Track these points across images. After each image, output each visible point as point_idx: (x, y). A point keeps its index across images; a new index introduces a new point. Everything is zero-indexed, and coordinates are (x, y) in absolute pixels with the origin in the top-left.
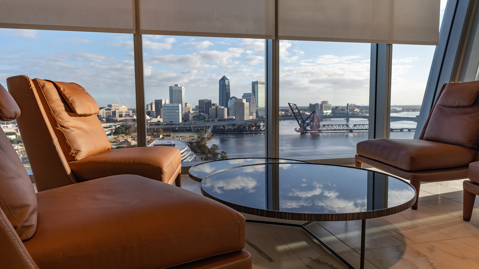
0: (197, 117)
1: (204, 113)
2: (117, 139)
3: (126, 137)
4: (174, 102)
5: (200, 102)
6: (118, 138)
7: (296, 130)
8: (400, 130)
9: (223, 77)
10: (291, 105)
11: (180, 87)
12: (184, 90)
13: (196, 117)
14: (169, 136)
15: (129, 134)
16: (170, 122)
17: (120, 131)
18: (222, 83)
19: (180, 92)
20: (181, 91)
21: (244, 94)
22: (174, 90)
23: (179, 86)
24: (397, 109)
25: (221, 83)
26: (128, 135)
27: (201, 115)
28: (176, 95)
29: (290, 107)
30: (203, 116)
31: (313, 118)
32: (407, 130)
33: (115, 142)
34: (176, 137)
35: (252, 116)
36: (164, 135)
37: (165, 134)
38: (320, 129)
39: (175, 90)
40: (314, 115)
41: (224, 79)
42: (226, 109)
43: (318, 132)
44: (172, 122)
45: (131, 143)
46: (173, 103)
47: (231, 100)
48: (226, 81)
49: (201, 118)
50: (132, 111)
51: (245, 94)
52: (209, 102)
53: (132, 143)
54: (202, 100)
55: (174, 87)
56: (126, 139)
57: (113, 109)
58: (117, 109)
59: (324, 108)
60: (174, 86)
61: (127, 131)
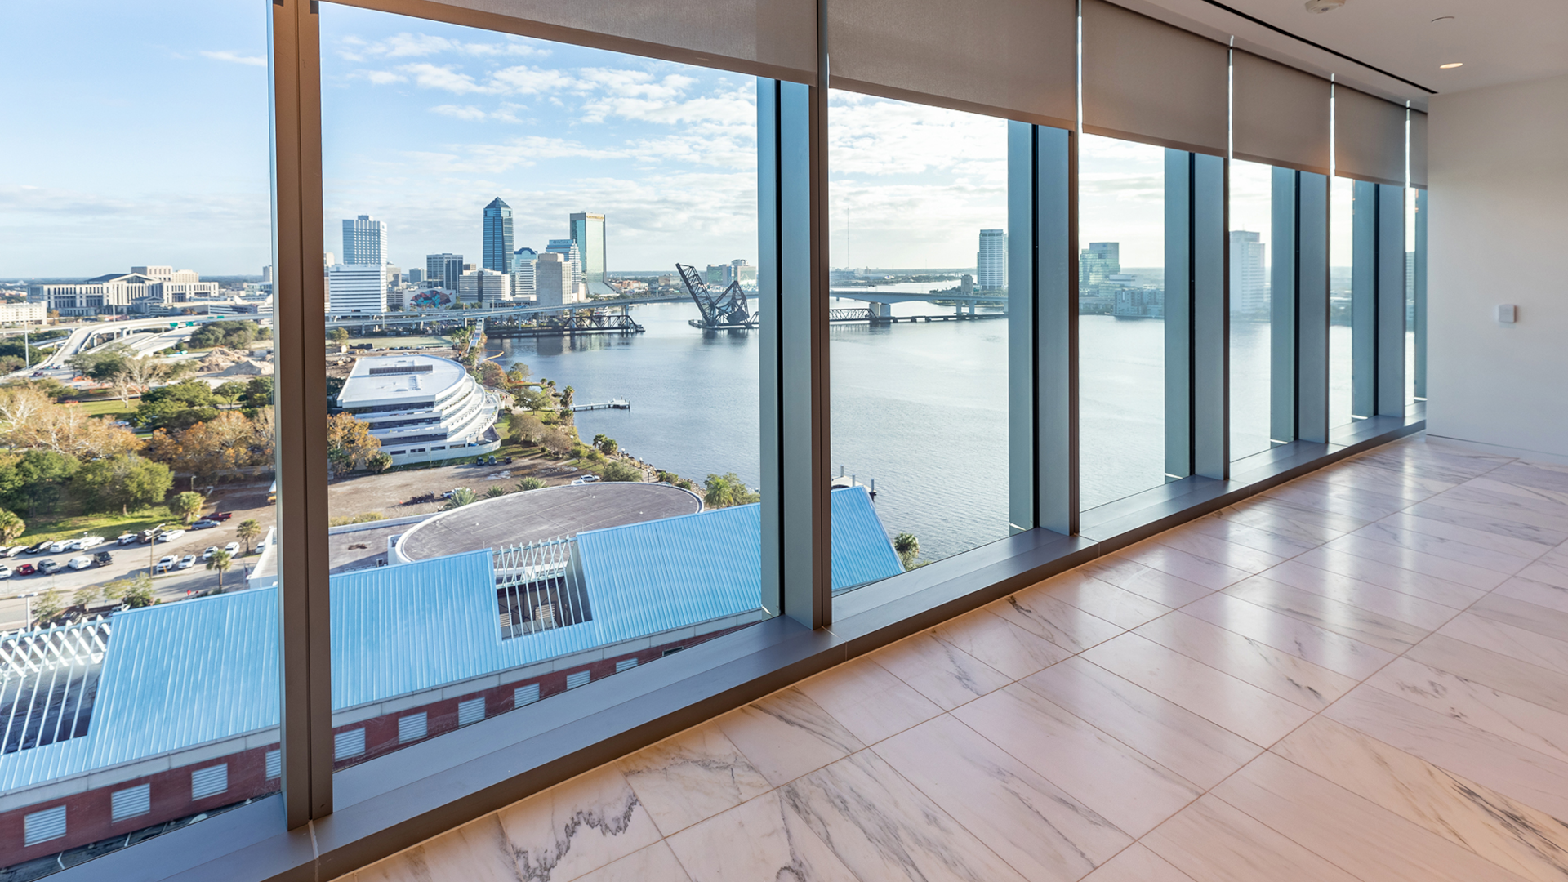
0: (427, 298)
1: (442, 285)
2: (207, 360)
3: (236, 355)
4: (358, 260)
5: (432, 260)
6: (210, 358)
7: (691, 323)
8: (909, 320)
9: (494, 199)
10: (683, 268)
11: (374, 222)
12: (386, 230)
13: (422, 299)
14: (369, 346)
15: (240, 346)
16: (355, 311)
17: (208, 339)
18: (491, 213)
19: (374, 235)
20: (377, 233)
21: (550, 241)
22: (357, 229)
23: (371, 219)
24: (886, 278)
25: (489, 214)
26: (239, 349)
27: (437, 292)
28: (362, 244)
29: (681, 272)
30: (444, 295)
31: (734, 298)
32: (924, 319)
33: (206, 369)
34: (388, 351)
35: (575, 295)
36: (353, 345)
37: (356, 342)
38: (749, 320)
39: (361, 229)
40: (735, 291)
41: (496, 205)
42: (507, 278)
43: (745, 329)
44: (359, 311)
45: (261, 369)
46: (354, 263)
47: (519, 255)
48: (502, 209)
49: (437, 299)
50: (217, 284)
51: (555, 242)
52: (457, 260)
53: (265, 368)
54: (437, 255)
55: (357, 221)
56: (236, 359)
57: (153, 279)
58: (165, 279)
59: (741, 274)
60: (356, 219)
61: (235, 338)
